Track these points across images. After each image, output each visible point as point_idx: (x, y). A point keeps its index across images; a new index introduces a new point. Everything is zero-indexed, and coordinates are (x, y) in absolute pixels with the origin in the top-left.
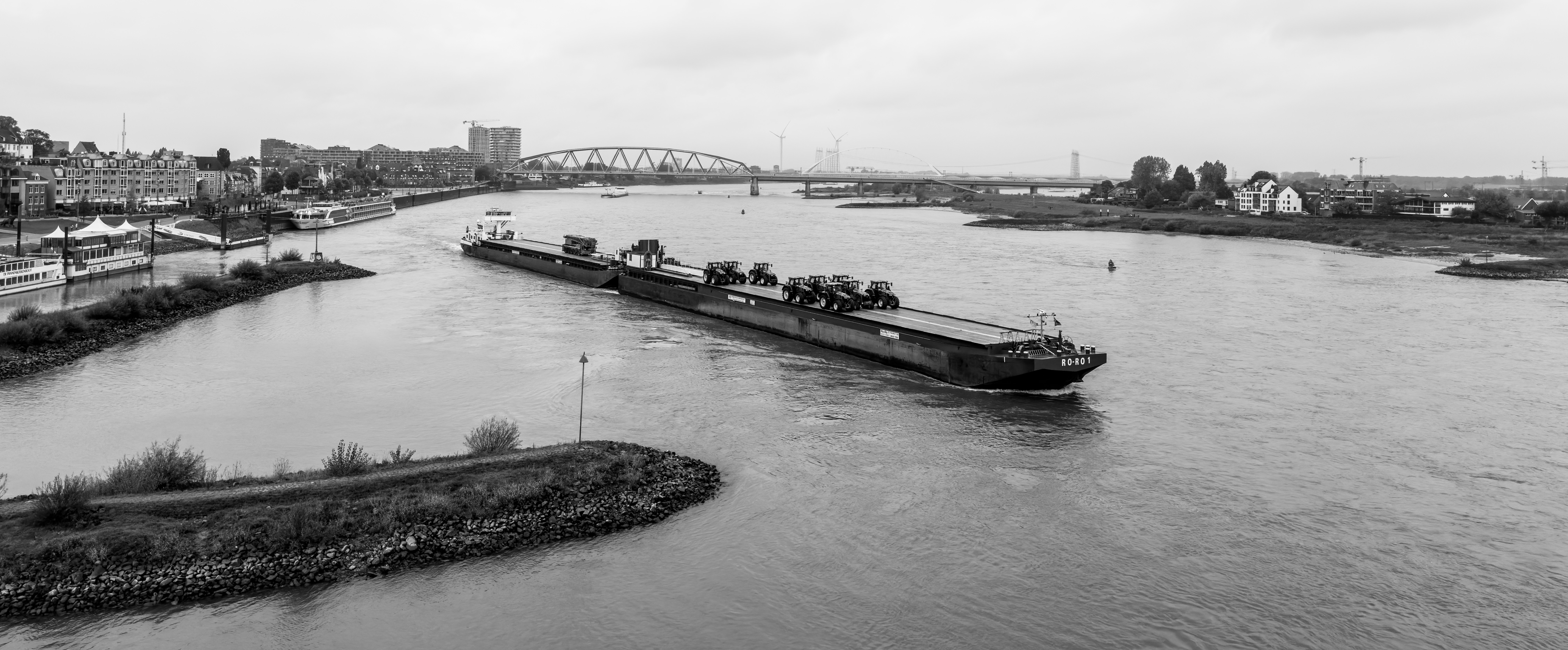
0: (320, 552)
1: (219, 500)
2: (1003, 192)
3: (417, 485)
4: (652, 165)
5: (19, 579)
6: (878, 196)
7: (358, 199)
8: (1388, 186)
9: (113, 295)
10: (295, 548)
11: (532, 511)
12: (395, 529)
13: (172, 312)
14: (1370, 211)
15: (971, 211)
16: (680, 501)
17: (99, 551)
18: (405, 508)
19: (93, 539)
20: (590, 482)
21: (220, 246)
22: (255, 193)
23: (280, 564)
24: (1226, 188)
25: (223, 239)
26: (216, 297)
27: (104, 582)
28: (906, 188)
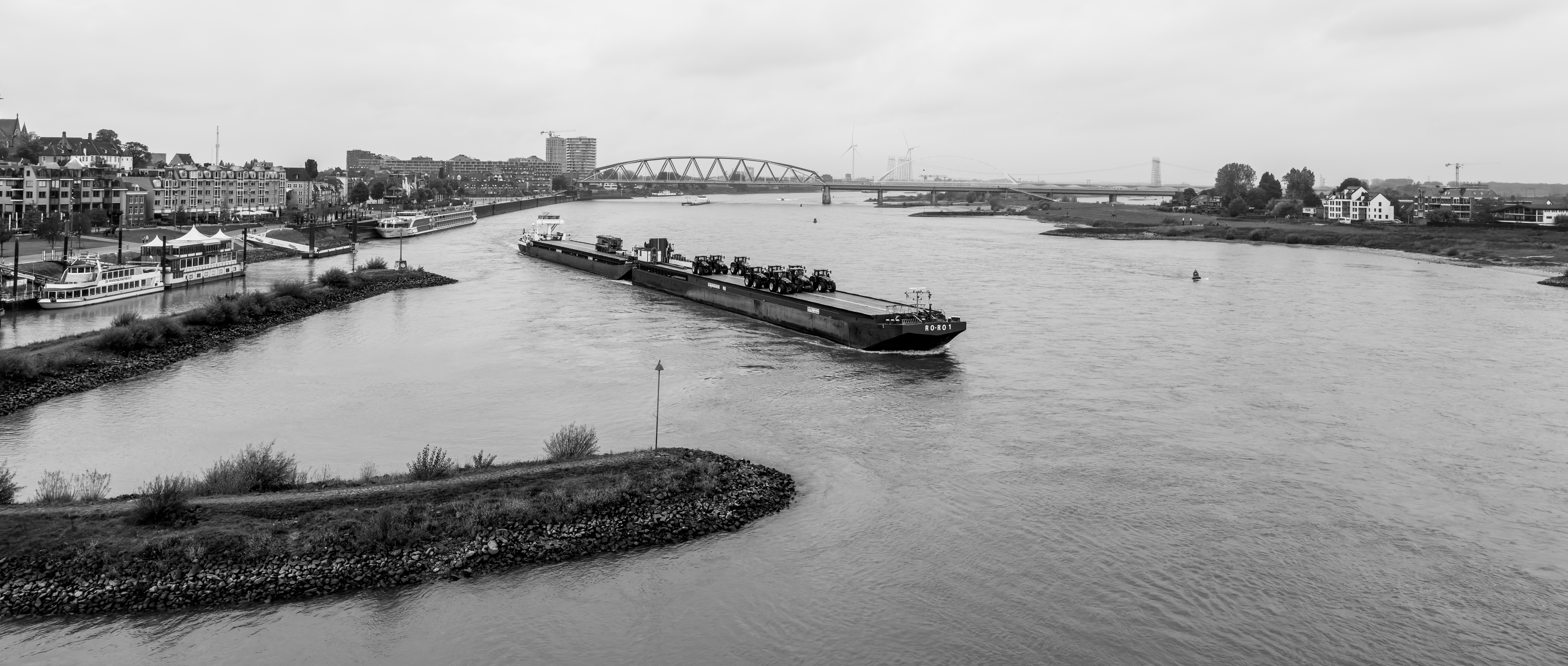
0: (405, 554)
1: (309, 502)
2: (1081, 200)
3: (499, 490)
4: (725, 174)
5: (122, 576)
6: (952, 205)
7: (441, 209)
8: (1486, 194)
9: (210, 303)
10: (381, 550)
11: (610, 517)
12: (477, 532)
13: (264, 319)
14: (1468, 220)
15: (1049, 219)
16: (755, 509)
17: (197, 550)
18: (487, 512)
19: (191, 538)
20: (667, 489)
21: (308, 254)
22: (341, 203)
23: (367, 565)
24: (1314, 195)
25: (312, 247)
26: (305, 304)
27: (201, 579)
28: (981, 197)
